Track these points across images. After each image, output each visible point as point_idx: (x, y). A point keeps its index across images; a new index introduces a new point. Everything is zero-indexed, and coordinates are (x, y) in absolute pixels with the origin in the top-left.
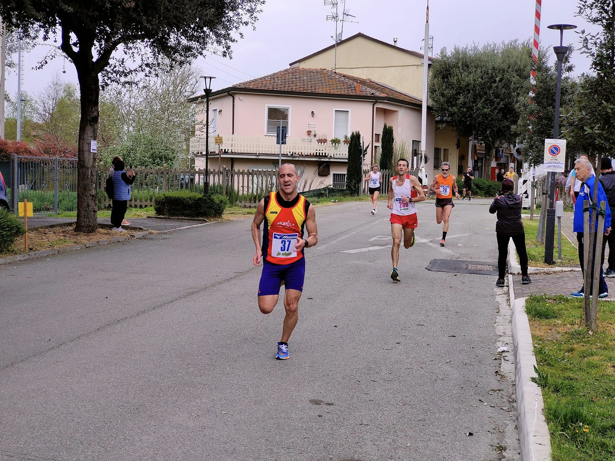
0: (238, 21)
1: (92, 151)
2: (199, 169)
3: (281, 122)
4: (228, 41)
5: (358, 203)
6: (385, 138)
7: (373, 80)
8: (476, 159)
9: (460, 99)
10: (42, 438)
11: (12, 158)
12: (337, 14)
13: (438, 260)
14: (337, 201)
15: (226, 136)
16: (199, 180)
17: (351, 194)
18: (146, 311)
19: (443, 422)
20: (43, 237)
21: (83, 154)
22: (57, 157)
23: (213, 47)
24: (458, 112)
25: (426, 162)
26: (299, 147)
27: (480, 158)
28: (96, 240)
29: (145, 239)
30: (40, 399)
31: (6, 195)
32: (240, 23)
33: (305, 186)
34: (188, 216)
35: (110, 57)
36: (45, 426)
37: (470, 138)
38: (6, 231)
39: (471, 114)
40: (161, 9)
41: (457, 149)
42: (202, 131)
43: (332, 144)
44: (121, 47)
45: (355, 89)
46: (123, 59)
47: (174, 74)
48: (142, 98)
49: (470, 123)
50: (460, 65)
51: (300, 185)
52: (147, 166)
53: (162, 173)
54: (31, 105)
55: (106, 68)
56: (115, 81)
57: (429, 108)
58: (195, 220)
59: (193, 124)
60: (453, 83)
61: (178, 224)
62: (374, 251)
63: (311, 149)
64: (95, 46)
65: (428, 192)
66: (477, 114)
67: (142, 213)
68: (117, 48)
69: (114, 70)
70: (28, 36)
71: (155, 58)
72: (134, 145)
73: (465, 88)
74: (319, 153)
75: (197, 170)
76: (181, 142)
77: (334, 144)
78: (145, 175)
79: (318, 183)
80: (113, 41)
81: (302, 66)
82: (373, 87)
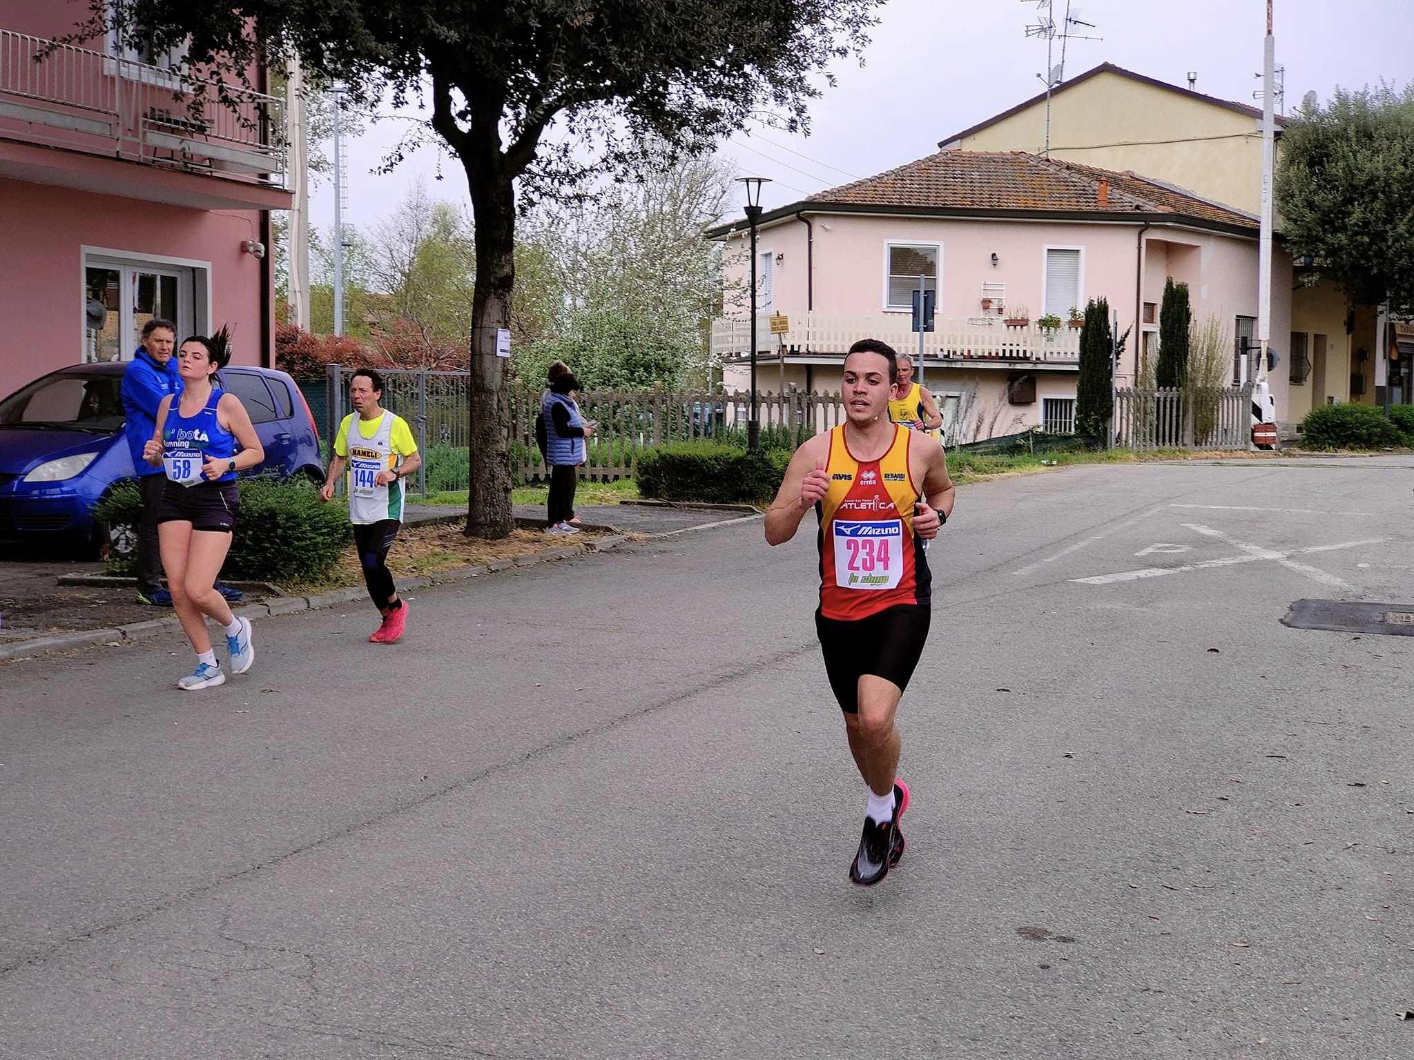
0: (823, 46)
1: (499, 354)
2: (736, 392)
3: (923, 280)
4: (800, 95)
5: (1104, 467)
6: (1169, 312)
7: (1139, 173)
8: (1394, 357)
9: (1353, 213)
10: (421, 997)
11: (328, 372)
12: (1051, 21)
13: (1309, 601)
14: (1055, 462)
15: (795, 314)
16: (735, 416)
17: (1088, 445)
18: (629, 717)
19: (1344, 987)
20: (399, 549)
21: (481, 361)
22: (423, 369)
23: (768, 108)
24: (1348, 245)
25: (1270, 367)
26: (962, 337)
27: (1406, 356)
28: (511, 555)
29: (619, 552)
30: (413, 908)
31: (318, 455)
32: (828, 52)
33: (978, 428)
34: (713, 499)
35: (539, 142)
36: (425, 969)
37: (1380, 308)
38: (322, 534)
39: (1380, 249)
40: (650, 26)
41: (1348, 334)
42: (739, 303)
43: (1041, 328)
44: (560, 116)
45: (1094, 198)
46: (567, 145)
47: (673, 175)
48: (604, 232)
49: (1380, 272)
50: (1351, 133)
51: (968, 427)
52: (616, 385)
53: (651, 402)
54: (363, 256)
55: (529, 166)
56: (550, 195)
57: (1277, 238)
58: (730, 509)
59: (719, 287)
60: (1336, 175)
61: (689, 517)
62: (1150, 579)
63: (990, 343)
64: (506, 116)
65: (1277, 439)
66: (1397, 248)
67: (610, 494)
68: (553, 119)
69: (547, 170)
70: (359, 98)
71: (636, 138)
72: (588, 338)
73: (1366, 188)
74: (1011, 351)
75: (731, 394)
76: (691, 330)
77: (1045, 330)
78: (614, 407)
79: (1010, 421)
80: (547, 105)
81: (969, 146)
82: (1138, 191)
